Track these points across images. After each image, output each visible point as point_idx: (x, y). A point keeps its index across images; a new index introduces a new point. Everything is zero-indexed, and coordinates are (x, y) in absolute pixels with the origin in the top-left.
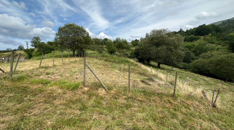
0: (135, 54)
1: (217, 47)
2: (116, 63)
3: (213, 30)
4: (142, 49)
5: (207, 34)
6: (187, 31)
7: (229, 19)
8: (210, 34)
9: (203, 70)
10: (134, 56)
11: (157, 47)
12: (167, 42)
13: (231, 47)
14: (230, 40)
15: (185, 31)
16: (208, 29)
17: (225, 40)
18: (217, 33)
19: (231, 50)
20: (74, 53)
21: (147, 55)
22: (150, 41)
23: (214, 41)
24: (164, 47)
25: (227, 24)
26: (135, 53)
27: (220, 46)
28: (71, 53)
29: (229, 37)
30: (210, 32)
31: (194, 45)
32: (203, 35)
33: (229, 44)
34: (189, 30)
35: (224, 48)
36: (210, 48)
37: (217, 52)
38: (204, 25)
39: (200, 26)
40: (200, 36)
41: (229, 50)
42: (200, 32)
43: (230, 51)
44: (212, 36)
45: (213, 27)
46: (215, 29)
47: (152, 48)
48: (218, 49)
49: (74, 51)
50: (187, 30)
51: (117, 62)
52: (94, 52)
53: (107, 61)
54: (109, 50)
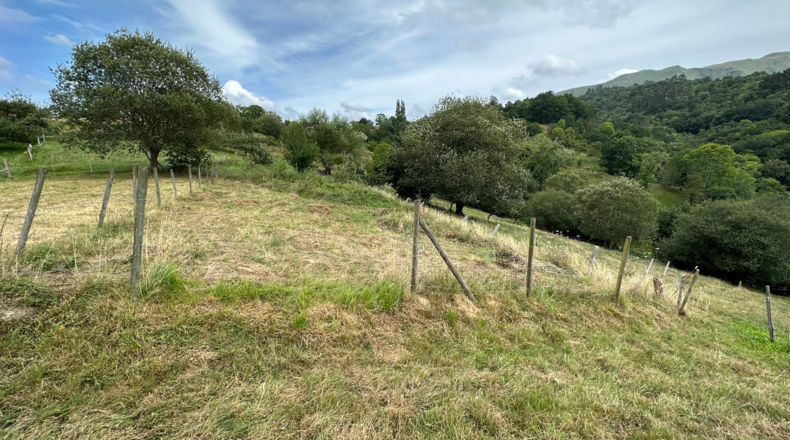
0: (388, 171)
1: (578, 158)
2: (343, 202)
3: (569, 109)
5: (556, 120)
6: (510, 107)
7: (600, 86)
8: (563, 121)
9: (558, 220)
10: (387, 178)
11: (459, 152)
12: (488, 139)
13: (607, 158)
14: (603, 140)
15: (504, 106)
16: (558, 106)
17: (593, 139)
18: (577, 118)
19: (606, 166)
20: (154, 161)
21: (431, 177)
22: (437, 131)
23: (571, 141)
24: (482, 155)
25: (597, 97)
26: (389, 169)
27: (583, 155)
29: (602, 132)
30: (563, 115)
31: (529, 150)
32: (546, 122)
33: (602, 151)
34: (513, 102)
35: (592, 162)
36: (564, 160)
37: (578, 171)
38: (550, 93)
39: (541, 96)
40: (541, 123)
41: (601, 165)
42: (540, 112)
43: (604, 168)
44: (568, 126)
45: (570, 101)
46: (574, 109)
47: (447, 156)
48: (579, 163)
49: (155, 153)
50: (509, 102)
51: (346, 197)
52: (229, 157)
53: (309, 195)
54: (293, 153)
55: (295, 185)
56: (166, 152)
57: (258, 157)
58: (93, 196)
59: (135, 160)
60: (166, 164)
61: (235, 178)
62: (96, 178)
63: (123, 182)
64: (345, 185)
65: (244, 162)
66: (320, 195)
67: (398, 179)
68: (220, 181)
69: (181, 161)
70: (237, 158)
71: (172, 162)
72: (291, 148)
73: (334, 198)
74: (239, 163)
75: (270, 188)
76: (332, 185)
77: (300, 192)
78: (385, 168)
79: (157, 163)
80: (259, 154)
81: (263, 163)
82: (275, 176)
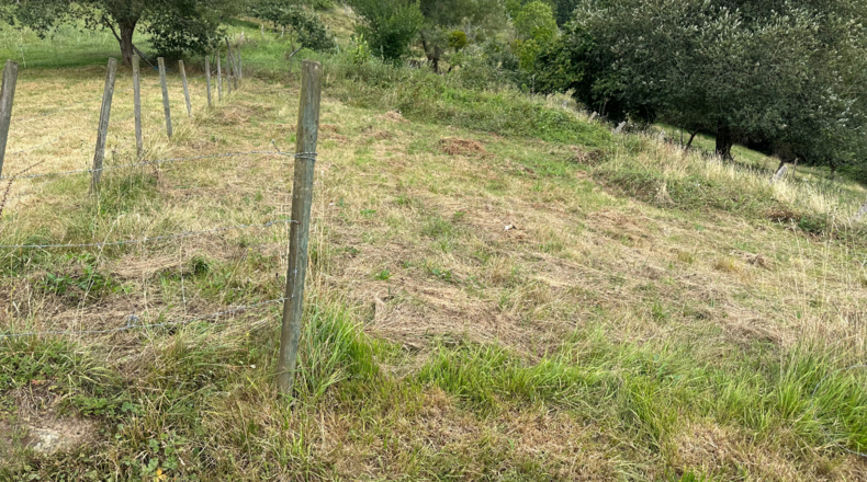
0: (573, 62)
2: (494, 131)
4: (638, 29)
20: (126, 40)
26: (576, 59)
28: (106, 38)
49: (128, 26)
52: (251, 35)
53: (423, 115)
54: (374, 26)
55: (392, 94)
56: (149, 24)
57: (306, 34)
58: (44, 112)
59: (90, 41)
60: (147, 49)
61: (272, 78)
62: (33, 77)
63: (80, 86)
64: (484, 94)
65: (277, 45)
66: (445, 117)
67: (592, 81)
68: (248, 84)
69: (173, 43)
70: (264, 35)
71: (157, 45)
72: (370, 15)
73: (475, 121)
74: (269, 46)
75: (343, 98)
76: (462, 93)
77: (405, 109)
78: (565, 56)
79: (132, 46)
80: (310, 27)
81: (315, 46)
82: (349, 75)
